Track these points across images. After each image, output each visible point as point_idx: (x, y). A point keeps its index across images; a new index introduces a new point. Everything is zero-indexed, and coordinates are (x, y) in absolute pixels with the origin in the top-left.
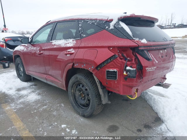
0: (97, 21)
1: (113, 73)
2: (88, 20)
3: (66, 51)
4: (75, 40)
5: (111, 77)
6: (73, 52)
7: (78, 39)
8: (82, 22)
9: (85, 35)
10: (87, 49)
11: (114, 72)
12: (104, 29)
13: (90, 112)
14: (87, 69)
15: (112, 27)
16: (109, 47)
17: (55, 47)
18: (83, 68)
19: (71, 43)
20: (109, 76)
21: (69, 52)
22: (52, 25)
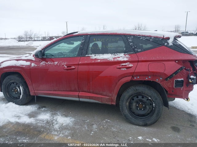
0: (152, 38)
1: (180, 82)
2: (140, 36)
3: (119, 65)
4: (128, 54)
5: (179, 85)
6: (131, 65)
7: (132, 54)
8: (132, 37)
9: (140, 50)
10: (150, 62)
11: (182, 80)
12: (164, 45)
13: (155, 120)
14: (154, 80)
15: (171, 44)
16: (175, 61)
17: (99, 61)
18: (147, 80)
19: (122, 57)
20: (178, 85)
21: (123, 65)
22: (83, 38)
